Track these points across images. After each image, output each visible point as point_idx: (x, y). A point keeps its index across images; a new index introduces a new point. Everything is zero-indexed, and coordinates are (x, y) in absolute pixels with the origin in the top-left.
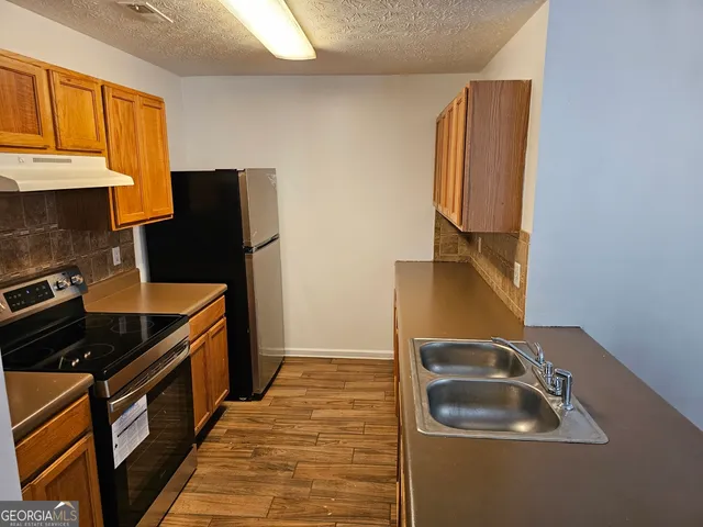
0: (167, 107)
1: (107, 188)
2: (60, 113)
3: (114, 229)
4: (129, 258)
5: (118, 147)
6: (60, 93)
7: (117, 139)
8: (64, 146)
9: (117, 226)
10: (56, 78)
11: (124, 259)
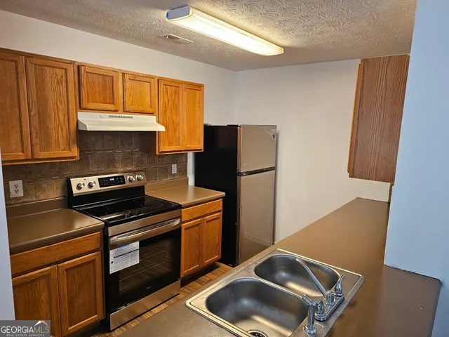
0: (206, 89)
1: (155, 132)
2: (127, 94)
3: (157, 153)
4: (183, 171)
5: (165, 111)
6: (128, 84)
7: (165, 106)
8: (127, 110)
9: (159, 153)
10: (127, 77)
11: (179, 170)
